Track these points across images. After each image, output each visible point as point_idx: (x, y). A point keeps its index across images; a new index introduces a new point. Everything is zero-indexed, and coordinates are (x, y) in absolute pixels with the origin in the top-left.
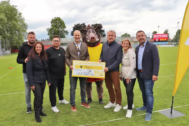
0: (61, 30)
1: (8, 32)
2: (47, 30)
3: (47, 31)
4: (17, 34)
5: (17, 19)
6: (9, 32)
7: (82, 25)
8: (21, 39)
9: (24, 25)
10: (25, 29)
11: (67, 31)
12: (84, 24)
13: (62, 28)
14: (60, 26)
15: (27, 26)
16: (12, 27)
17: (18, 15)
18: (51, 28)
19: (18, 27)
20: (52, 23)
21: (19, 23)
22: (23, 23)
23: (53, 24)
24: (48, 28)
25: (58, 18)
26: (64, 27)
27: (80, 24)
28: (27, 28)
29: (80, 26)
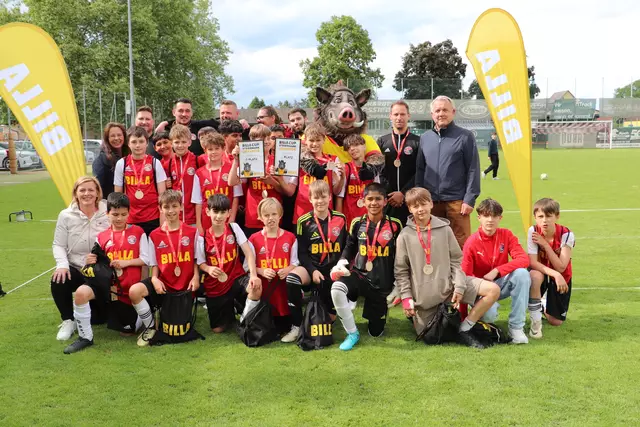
0: (356, 68)
1: (158, 75)
2: (301, 65)
3: (301, 70)
4: (189, 78)
5: (191, 27)
6: (163, 72)
7: (439, 46)
8: (204, 99)
9: (217, 47)
10: (220, 61)
11: (378, 71)
12: (448, 44)
13: (357, 57)
14: (350, 52)
15: (227, 50)
16: (173, 54)
17: (196, 11)
18: (316, 59)
19: (197, 53)
20: (321, 40)
21: (198, 39)
22: (213, 38)
23: (325, 41)
24: (305, 60)
25: (343, 18)
26: (369, 54)
27: (433, 45)
28: (226, 58)
29: (433, 50)
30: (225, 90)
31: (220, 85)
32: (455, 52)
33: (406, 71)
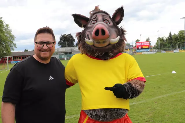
4: (3, 45)
7: (68, 35)
8: (8, 50)
9: (11, 36)
10: (12, 40)
12: (70, 34)
15: (14, 37)
17: (5, 27)
21: (6, 34)
22: (10, 34)
27: (67, 35)
28: (14, 39)
29: (66, 36)
30: (14, 47)
31: (12, 46)
32: (72, 36)
33: (61, 41)
